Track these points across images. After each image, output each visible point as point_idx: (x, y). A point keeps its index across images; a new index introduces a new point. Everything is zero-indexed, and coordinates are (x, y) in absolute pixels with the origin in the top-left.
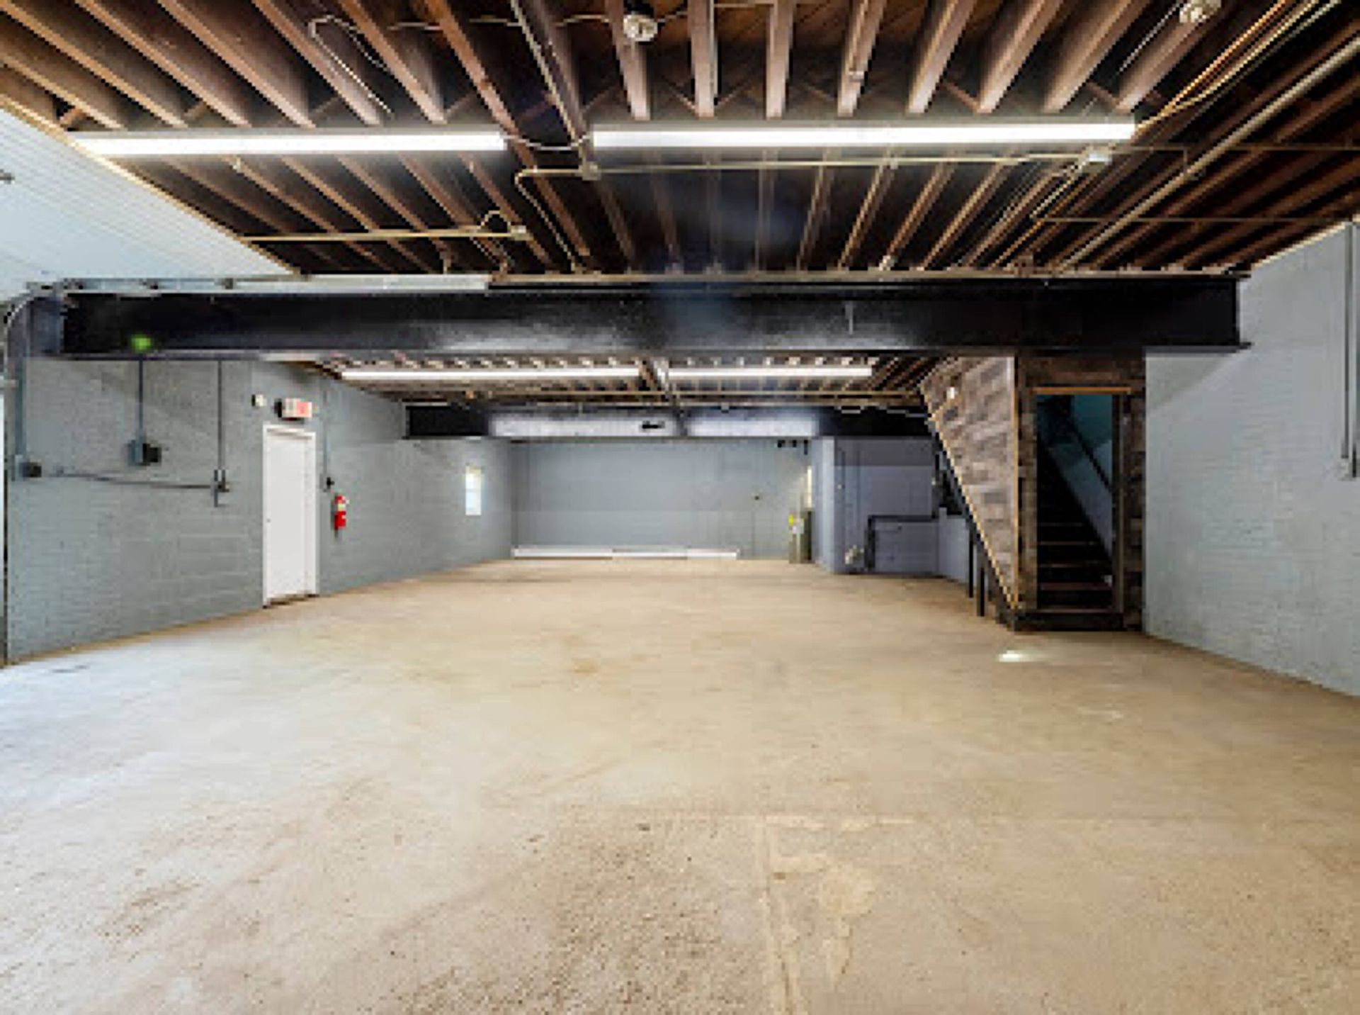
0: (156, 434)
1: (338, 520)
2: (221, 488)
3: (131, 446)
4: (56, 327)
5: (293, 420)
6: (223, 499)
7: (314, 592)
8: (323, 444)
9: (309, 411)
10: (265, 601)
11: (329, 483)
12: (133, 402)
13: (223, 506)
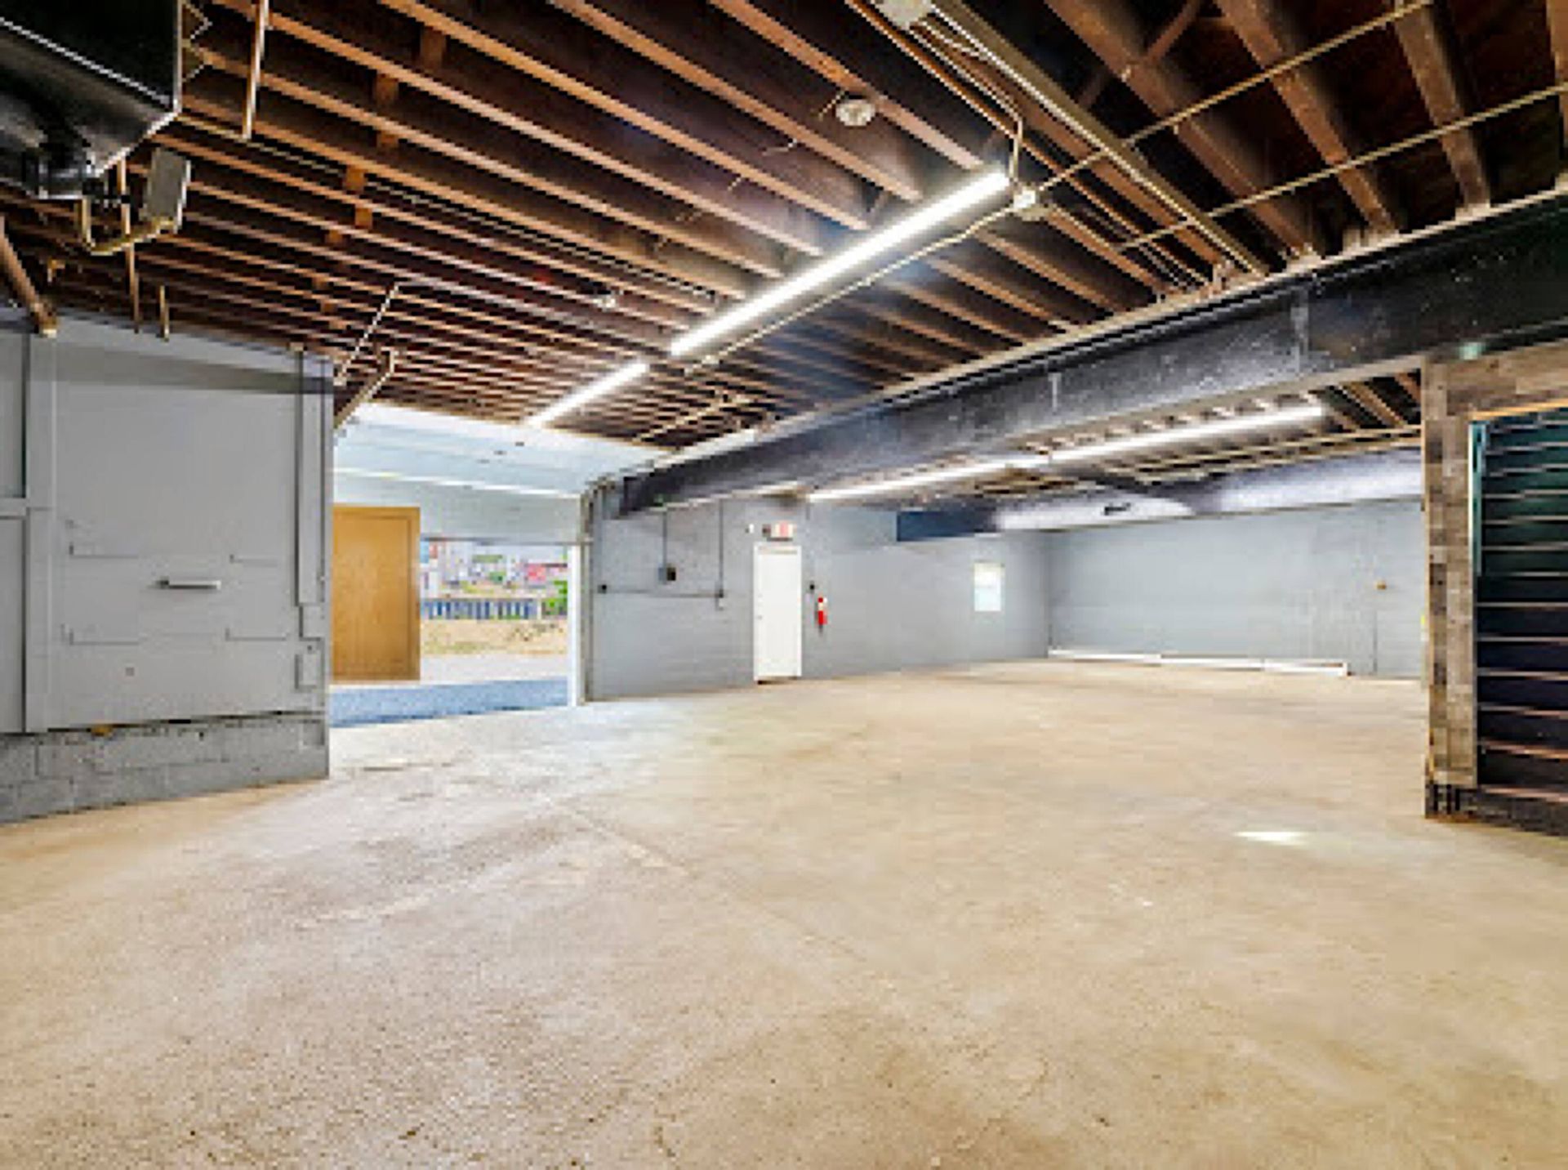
0: (674, 560)
1: (820, 618)
2: (720, 595)
3: (660, 570)
4: (615, 501)
5: (777, 540)
6: (722, 602)
7: (799, 674)
8: (806, 556)
9: (790, 530)
10: (756, 678)
11: (812, 587)
12: (660, 540)
13: (721, 609)
